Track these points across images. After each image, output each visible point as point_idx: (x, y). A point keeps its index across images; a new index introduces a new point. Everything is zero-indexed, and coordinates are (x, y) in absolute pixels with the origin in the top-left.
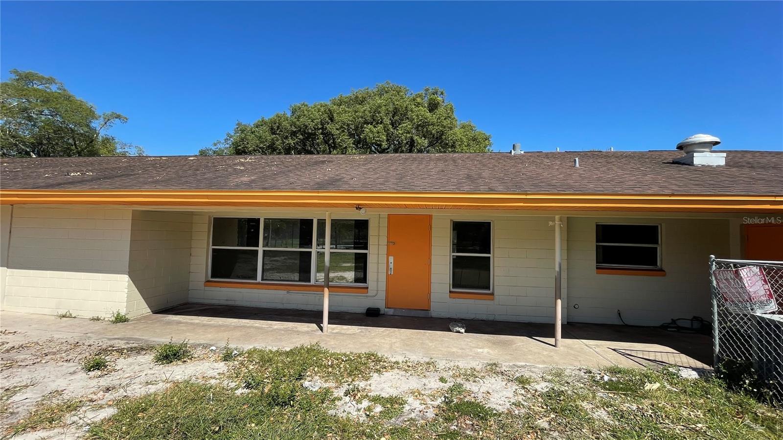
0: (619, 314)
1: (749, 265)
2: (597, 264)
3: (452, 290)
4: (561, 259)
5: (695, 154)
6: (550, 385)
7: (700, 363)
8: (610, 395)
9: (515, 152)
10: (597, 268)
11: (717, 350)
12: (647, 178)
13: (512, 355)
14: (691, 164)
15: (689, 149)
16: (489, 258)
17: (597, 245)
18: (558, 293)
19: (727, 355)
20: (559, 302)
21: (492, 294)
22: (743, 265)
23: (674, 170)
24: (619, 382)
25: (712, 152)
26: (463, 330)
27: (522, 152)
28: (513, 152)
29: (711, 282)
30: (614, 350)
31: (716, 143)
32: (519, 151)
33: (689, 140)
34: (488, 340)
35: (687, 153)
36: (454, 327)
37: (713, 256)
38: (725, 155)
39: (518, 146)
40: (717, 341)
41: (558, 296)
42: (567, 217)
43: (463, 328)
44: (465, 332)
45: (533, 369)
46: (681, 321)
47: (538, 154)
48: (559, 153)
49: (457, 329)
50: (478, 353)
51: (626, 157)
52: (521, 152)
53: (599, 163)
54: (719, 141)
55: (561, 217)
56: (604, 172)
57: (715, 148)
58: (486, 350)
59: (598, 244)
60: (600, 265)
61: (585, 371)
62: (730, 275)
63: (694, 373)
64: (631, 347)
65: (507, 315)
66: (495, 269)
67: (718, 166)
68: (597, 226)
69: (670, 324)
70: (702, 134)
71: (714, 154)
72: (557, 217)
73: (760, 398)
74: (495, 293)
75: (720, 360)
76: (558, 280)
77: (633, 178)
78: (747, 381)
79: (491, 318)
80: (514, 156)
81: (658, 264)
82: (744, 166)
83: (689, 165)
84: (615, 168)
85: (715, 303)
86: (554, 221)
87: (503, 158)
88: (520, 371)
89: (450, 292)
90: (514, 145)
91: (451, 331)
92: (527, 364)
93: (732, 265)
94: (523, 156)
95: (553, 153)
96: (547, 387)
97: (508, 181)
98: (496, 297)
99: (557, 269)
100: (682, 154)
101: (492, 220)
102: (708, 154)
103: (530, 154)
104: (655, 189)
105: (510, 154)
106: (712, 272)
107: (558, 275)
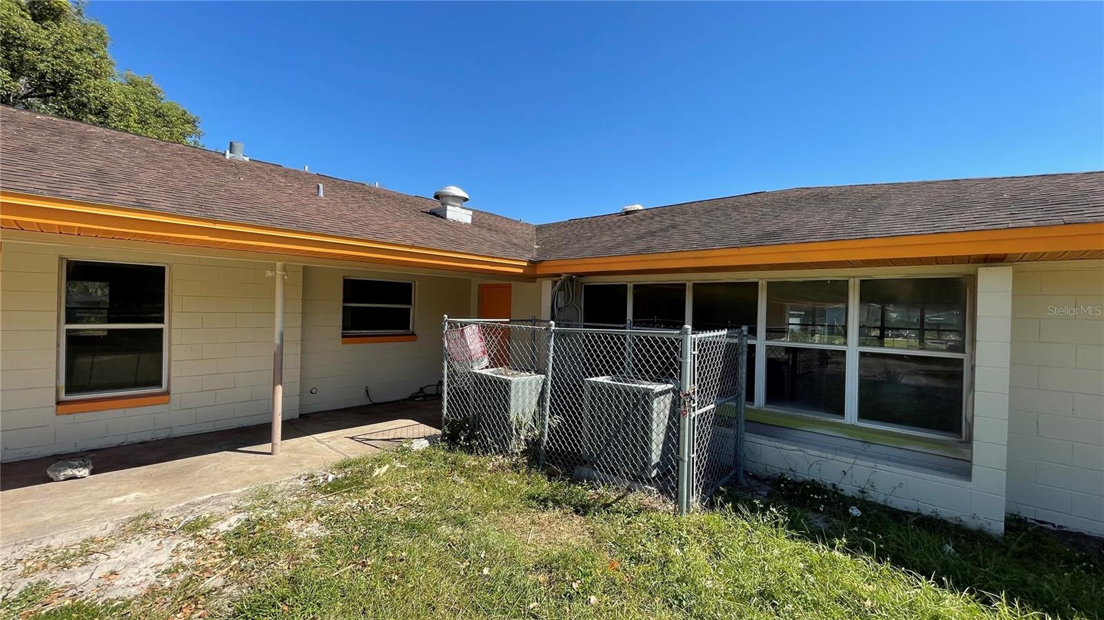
0: (367, 391)
1: (470, 323)
2: (344, 332)
3: (63, 397)
4: (283, 327)
5: (449, 207)
6: (243, 516)
7: (434, 429)
8: (330, 499)
9: (232, 155)
10: (343, 337)
11: (445, 413)
12: (397, 225)
13: (191, 487)
14: (444, 217)
15: (444, 200)
16: (161, 330)
17: (344, 307)
18: (277, 376)
19: (452, 416)
20: (279, 389)
21: (167, 393)
22: (466, 324)
23: (427, 221)
24: (346, 478)
25: (462, 208)
26: (85, 472)
27: (247, 159)
28: (228, 155)
29: (443, 343)
30: (352, 438)
31: (466, 200)
32: (241, 156)
33: (444, 190)
34: (145, 476)
35: (443, 204)
36: (60, 471)
37: (446, 316)
38: (471, 213)
39: (239, 146)
40: (445, 404)
41: (278, 378)
42: (304, 266)
43: (85, 466)
44: (92, 473)
45: (223, 501)
46: (428, 388)
47: (273, 167)
48: (306, 174)
49: (69, 472)
50: (113, 506)
51: (389, 197)
52: (245, 158)
53: (353, 197)
54: (467, 197)
55: (285, 265)
56: (352, 209)
57: (465, 204)
58: (133, 496)
59: (345, 305)
60: (348, 332)
61: (306, 477)
62: (458, 335)
63: (426, 441)
64: (372, 429)
65: (196, 423)
66: (172, 349)
67: (466, 224)
68: (346, 281)
69: (417, 393)
70: (456, 186)
71: (463, 211)
72: (279, 264)
73: (470, 450)
74: (172, 392)
75: (446, 421)
76: (279, 357)
77: (381, 222)
78: (462, 438)
79: (163, 435)
80: (229, 162)
81: (411, 328)
82: (485, 227)
83: (442, 217)
84: (368, 207)
85: (446, 364)
86: (273, 269)
87: (205, 160)
88: (198, 510)
89: (58, 403)
90: (231, 143)
91: (51, 480)
92: (214, 495)
93: (459, 324)
94: (246, 164)
95: (298, 172)
96: (239, 520)
97: (188, 196)
98: (173, 396)
99: (277, 341)
100: (438, 204)
101: (168, 264)
102: (458, 209)
103: (259, 165)
104: (399, 237)
105: (221, 157)
106: (444, 332)
107: (278, 349)
